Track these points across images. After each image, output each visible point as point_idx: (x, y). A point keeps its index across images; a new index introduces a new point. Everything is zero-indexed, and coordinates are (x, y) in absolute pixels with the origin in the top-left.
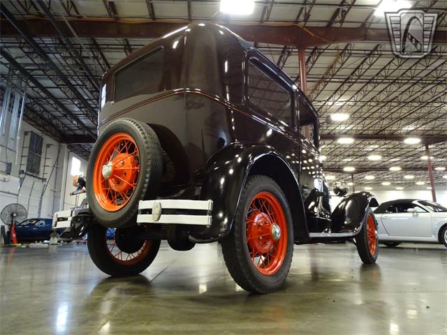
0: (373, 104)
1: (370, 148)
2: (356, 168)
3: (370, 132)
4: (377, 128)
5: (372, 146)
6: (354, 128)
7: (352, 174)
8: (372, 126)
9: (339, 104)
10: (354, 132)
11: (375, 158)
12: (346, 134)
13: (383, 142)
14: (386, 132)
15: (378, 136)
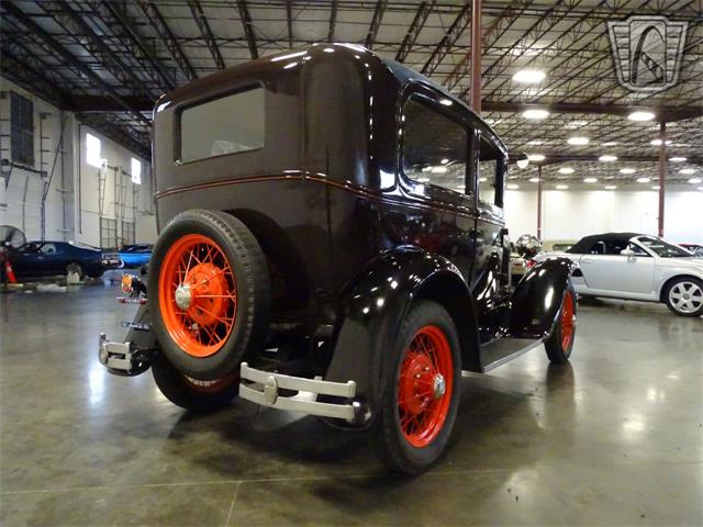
0: (587, 54)
1: (573, 125)
2: (547, 156)
3: (576, 100)
4: (589, 94)
5: (576, 122)
6: (551, 94)
7: (540, 164)
8: (582, 90)
9: (530, 53)
10: (550, 100)
11: (579, 142)
12: (537, 103)
13: (594, 116)
14: (602, 101)
15: (588, 107)
